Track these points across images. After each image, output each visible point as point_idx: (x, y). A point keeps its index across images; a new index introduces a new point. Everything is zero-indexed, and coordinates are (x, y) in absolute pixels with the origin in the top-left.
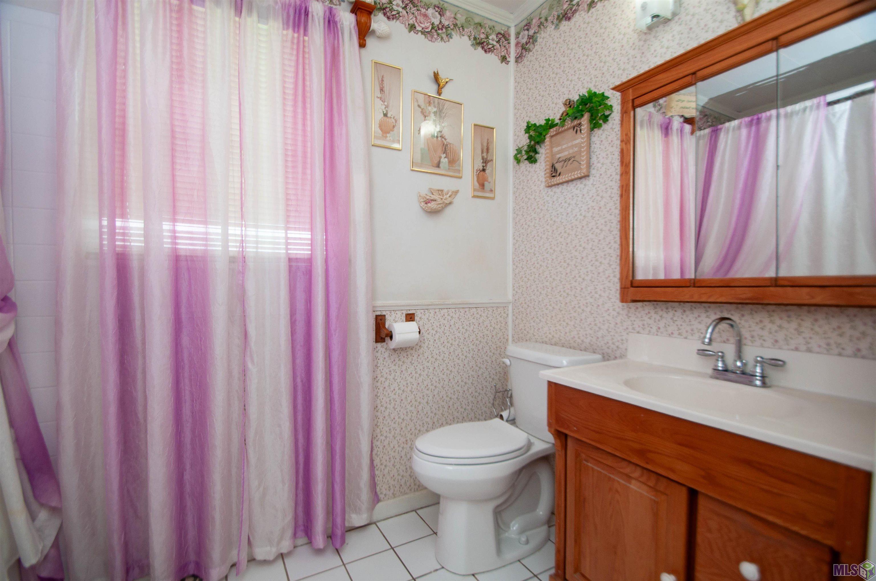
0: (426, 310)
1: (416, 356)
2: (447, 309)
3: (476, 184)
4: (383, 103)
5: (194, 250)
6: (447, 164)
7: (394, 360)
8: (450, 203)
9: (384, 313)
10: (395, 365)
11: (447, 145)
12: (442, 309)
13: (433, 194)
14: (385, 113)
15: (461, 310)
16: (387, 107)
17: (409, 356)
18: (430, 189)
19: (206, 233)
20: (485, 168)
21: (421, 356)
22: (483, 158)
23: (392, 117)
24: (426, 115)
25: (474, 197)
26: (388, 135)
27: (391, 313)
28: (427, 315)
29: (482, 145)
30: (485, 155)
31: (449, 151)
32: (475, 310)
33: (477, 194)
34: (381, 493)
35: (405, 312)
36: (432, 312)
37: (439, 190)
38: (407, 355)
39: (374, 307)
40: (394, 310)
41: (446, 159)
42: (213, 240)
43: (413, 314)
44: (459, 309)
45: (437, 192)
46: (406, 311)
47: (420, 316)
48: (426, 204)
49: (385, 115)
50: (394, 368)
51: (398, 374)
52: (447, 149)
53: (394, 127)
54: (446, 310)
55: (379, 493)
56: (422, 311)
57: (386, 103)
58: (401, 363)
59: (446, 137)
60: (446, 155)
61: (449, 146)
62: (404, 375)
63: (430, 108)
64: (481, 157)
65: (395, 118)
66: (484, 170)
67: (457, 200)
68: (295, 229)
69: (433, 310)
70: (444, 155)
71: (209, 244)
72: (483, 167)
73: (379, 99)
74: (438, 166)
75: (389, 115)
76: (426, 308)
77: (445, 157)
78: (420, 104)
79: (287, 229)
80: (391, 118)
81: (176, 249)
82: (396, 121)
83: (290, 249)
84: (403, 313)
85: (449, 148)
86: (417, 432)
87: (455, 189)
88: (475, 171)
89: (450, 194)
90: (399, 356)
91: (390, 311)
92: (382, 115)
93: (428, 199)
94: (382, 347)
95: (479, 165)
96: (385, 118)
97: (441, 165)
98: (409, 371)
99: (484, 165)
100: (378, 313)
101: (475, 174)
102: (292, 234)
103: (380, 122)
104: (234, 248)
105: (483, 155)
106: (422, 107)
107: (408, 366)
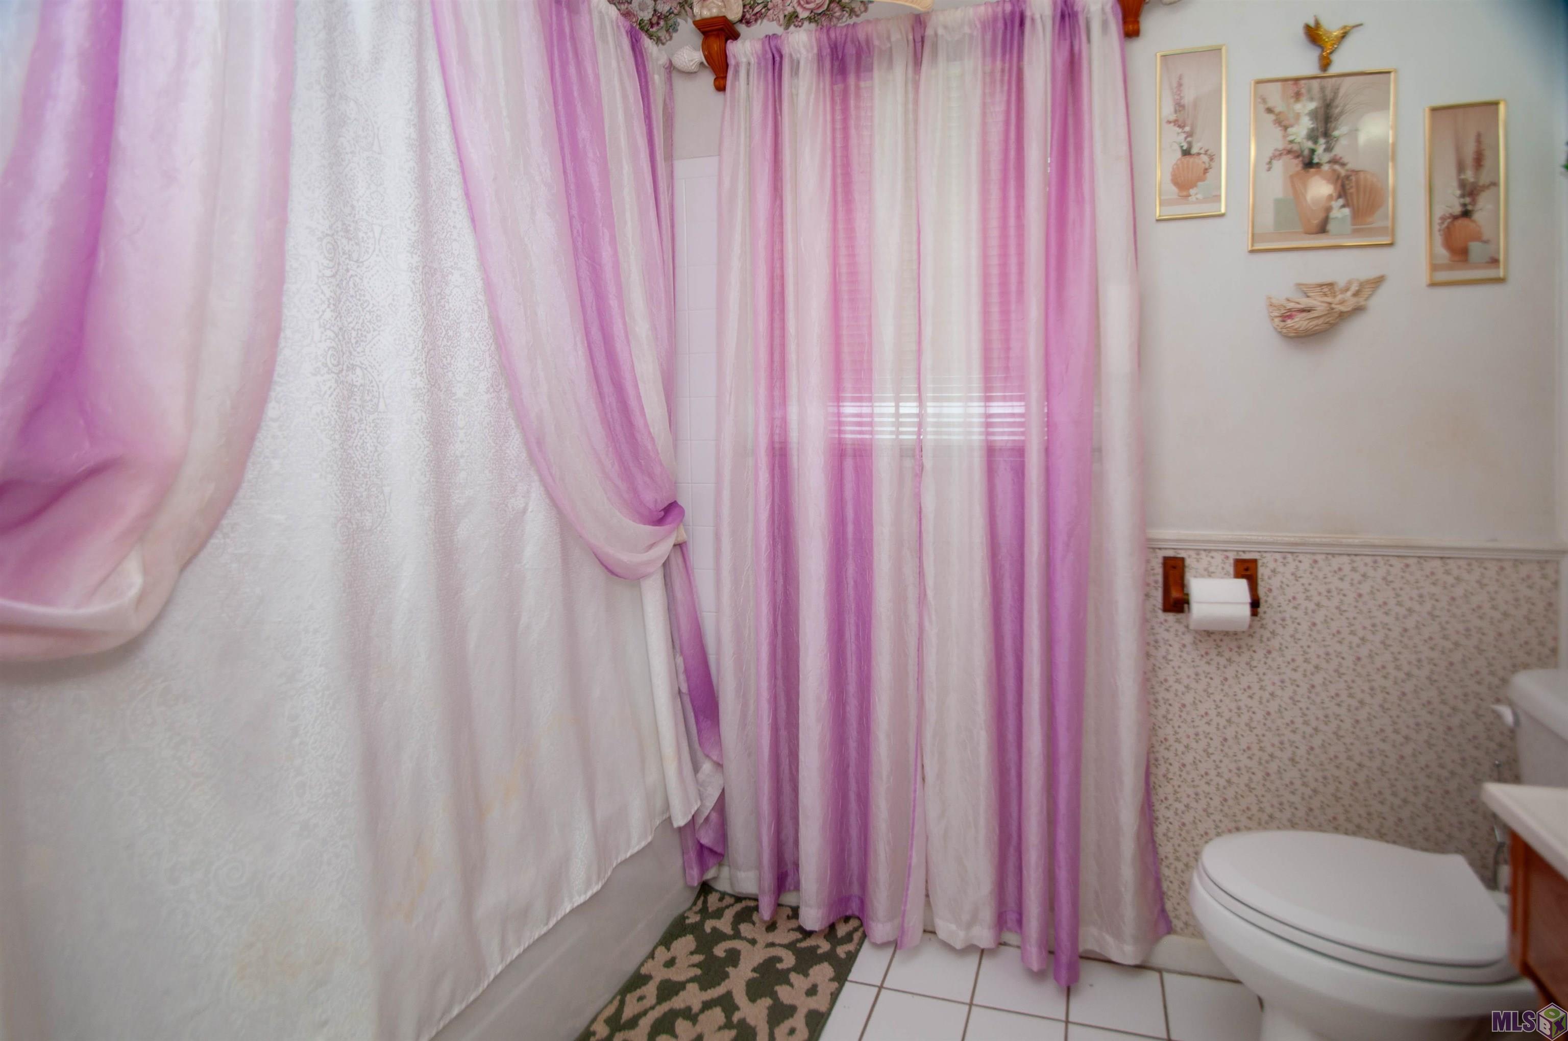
0: (1289, 556)
1: (1260, 654)
2: (1349, 555)
3: (1442, 252)
4: (1180, 130)
5: (861, 440)
6: (1349, 220)
7: (1207, 653)
8: (1358, 310)
9: (1182, 554)
10: (1208, 663)
11: (1347, 177)
12: (1333, 555)
13: (1308, 297)
14: (1185, 148)
15: (1393, 561)
16: (1190, 134)
17: (1244, 649)
18: (1299, 285)
19: (871, 415)
20: (1469, 208)
21: (1275, 654)
22: (1462, 184)
23: (1202, 151)
24: (1285, 123)
25: (1433, 285)
26: (1192, 191)
27: (1198, 554)
28: (1291, 567)
29: (1458, 149)
30: (1469, 175)
31: (1353, 190)
32: (1438, 563)
33: (1442, 276)
34: (1177, 917)
35: (1232, 556)
36: (1306, 561)
37: (1321, 286)
38: (1239, 647)
39: (1149, 540)
40: (1205, 550)
41: (1347, 211)
42: (882, 424)
43: (1255, 561)
44: (1386, 558)
45: (1318, 289)
46: (1235, 553)
47: (1272, 565)
48: (1284, 321)
49: (1186, 153)
50: (1207, 668)
51: (1217, 681)
52: (1348, 187)
53: (1206, 171)
54: (1346, 559)
55: (1171, 914)
56: (1278, 556)
57: (1187, 129)
58: (1223, 661)
59: (1345, 160)
60: (1347, 200)
61: (1353, 178)
62: (1230, 687)
63: (1298, 107)
64: (1455, 184)
65: (1209, 153)
66: (1466, 213)
67: (1378, 302)
68: (1004, 399)
69: (1308, 556)
70: (1341, 202)
71: (877, 431)
72: (1464, 205)
73: (1172, 124)
74: (1323, 229)
75: (1194, 150)
76: (1290, 551)
77: (1343, 206)
78: (1270, 104)
79: (988, 399)
80: (1199, 154)
81: (840, 439)
82: (1211, 159)
83: (993, 434)
84: (1227, 557)
85: (1353, 184)
86: (1265, 817)
87: (1373, 274)
88: (1437, 220)
89: (1354, 288)
90: (1218, 646)
91: (1198, 551)
92: (1179, 154)
93: (1290, 310)
94: (1178, 621)
95: (1450, 201)
96: (1187, 158)
97: (1331, 227)
98: (1245, 682)
99: (1467, 200)
100: (1171, 553)
101: (1436, 227)
102: (997, 408)
103: (1173, 168)
104: (909, 436)
105: (1463, 177)
106: (1277, 110)
107: (1241, 671)
